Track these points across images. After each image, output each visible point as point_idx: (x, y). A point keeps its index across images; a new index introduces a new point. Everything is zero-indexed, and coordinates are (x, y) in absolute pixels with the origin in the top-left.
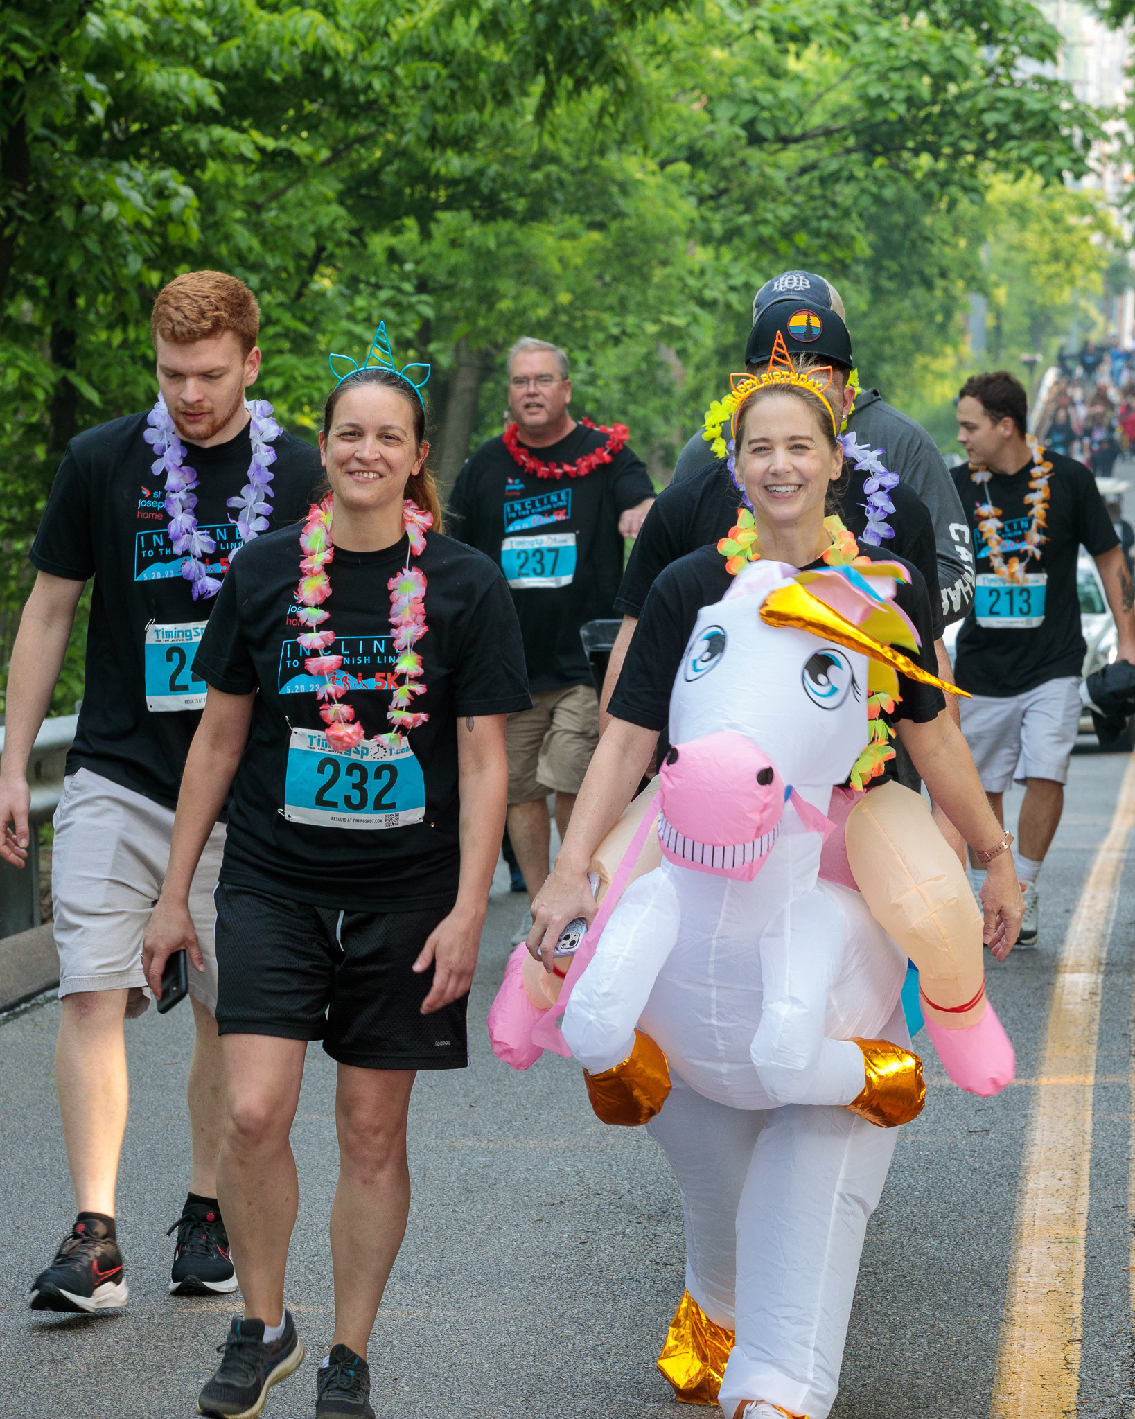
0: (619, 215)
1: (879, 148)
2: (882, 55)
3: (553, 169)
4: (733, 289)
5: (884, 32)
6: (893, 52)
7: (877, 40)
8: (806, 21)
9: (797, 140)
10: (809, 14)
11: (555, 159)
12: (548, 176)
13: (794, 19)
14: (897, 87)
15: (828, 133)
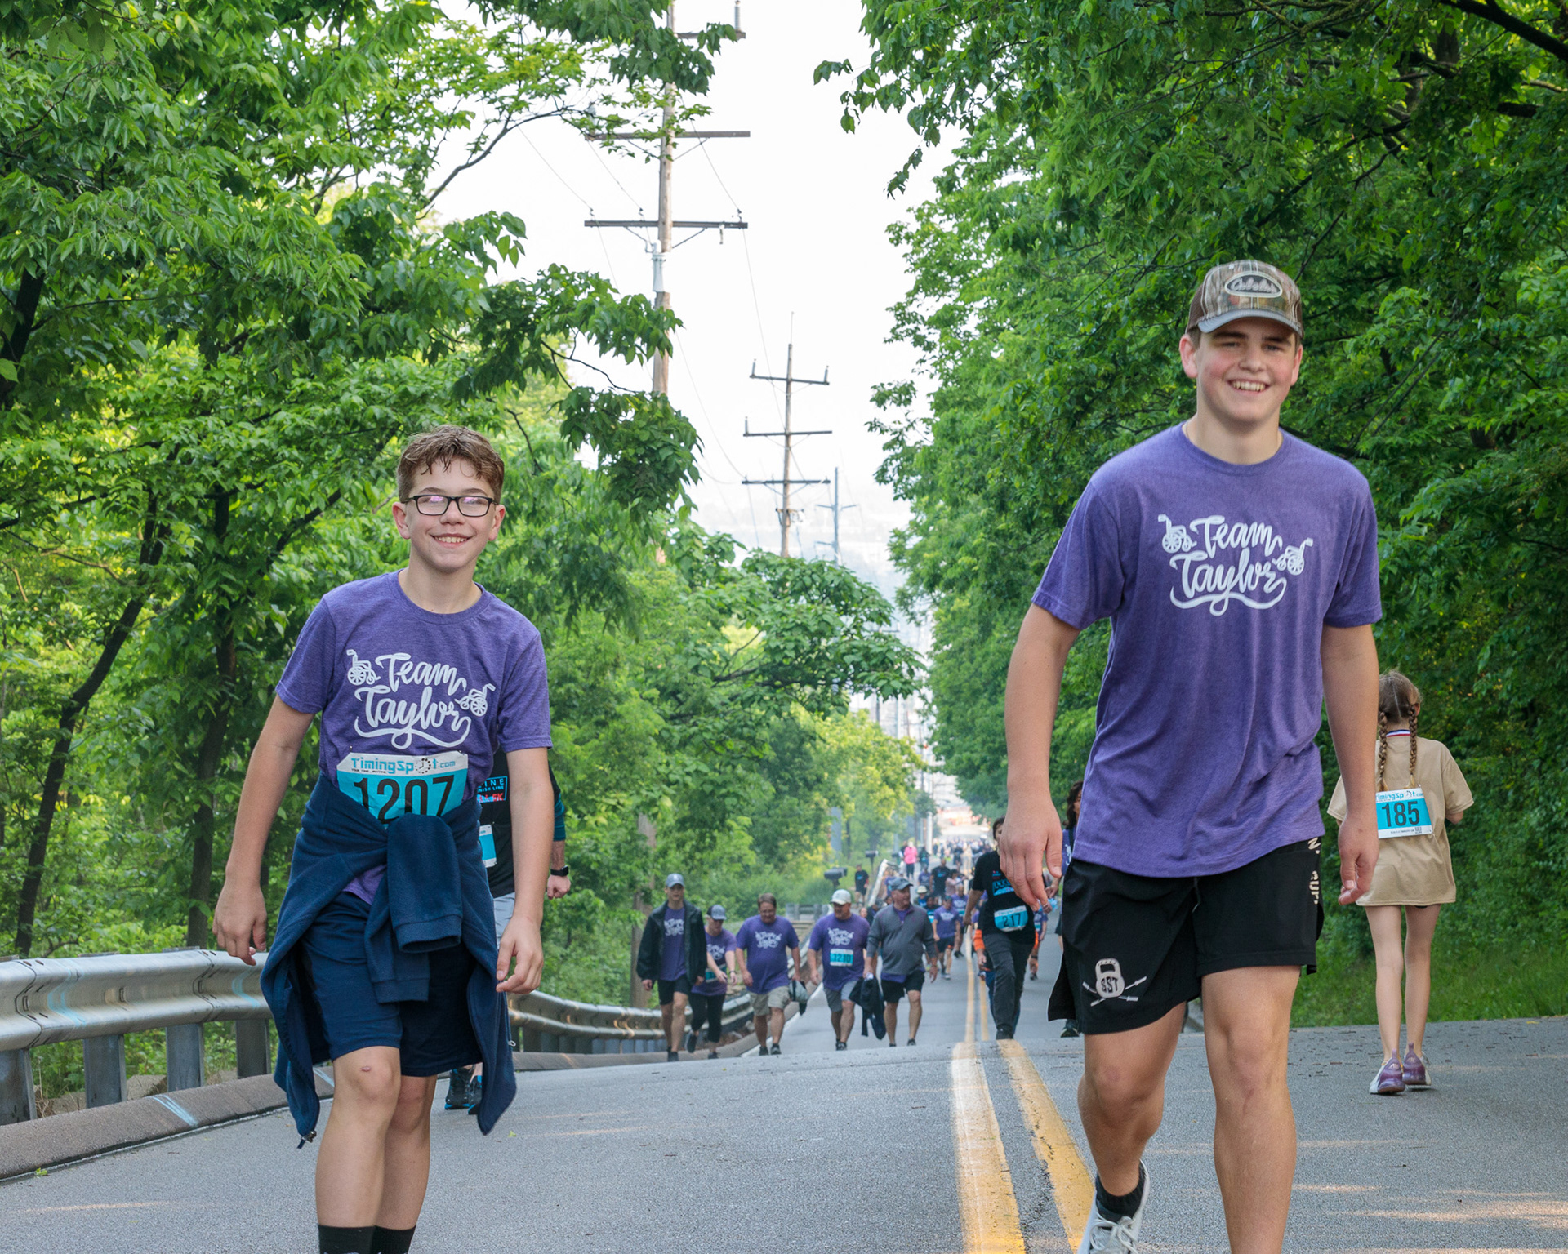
0: (617, 716)
1: (778, 683)
2: (778, 621)
3: (572, 685)
4: (688, 774)
5: (778, 608)
6: (785, 619)
7: (774, 612)
8: (729, 600)
9: (725, 679)
10: (731, 596)
11: (573, 680)
12: (568, 690)
13: (721, 599)
14: (789, 641)
15: (745, 674)
